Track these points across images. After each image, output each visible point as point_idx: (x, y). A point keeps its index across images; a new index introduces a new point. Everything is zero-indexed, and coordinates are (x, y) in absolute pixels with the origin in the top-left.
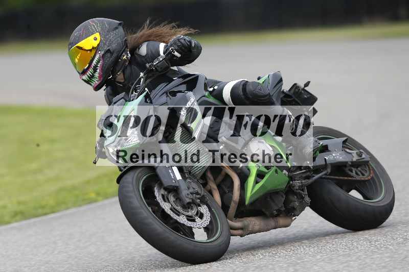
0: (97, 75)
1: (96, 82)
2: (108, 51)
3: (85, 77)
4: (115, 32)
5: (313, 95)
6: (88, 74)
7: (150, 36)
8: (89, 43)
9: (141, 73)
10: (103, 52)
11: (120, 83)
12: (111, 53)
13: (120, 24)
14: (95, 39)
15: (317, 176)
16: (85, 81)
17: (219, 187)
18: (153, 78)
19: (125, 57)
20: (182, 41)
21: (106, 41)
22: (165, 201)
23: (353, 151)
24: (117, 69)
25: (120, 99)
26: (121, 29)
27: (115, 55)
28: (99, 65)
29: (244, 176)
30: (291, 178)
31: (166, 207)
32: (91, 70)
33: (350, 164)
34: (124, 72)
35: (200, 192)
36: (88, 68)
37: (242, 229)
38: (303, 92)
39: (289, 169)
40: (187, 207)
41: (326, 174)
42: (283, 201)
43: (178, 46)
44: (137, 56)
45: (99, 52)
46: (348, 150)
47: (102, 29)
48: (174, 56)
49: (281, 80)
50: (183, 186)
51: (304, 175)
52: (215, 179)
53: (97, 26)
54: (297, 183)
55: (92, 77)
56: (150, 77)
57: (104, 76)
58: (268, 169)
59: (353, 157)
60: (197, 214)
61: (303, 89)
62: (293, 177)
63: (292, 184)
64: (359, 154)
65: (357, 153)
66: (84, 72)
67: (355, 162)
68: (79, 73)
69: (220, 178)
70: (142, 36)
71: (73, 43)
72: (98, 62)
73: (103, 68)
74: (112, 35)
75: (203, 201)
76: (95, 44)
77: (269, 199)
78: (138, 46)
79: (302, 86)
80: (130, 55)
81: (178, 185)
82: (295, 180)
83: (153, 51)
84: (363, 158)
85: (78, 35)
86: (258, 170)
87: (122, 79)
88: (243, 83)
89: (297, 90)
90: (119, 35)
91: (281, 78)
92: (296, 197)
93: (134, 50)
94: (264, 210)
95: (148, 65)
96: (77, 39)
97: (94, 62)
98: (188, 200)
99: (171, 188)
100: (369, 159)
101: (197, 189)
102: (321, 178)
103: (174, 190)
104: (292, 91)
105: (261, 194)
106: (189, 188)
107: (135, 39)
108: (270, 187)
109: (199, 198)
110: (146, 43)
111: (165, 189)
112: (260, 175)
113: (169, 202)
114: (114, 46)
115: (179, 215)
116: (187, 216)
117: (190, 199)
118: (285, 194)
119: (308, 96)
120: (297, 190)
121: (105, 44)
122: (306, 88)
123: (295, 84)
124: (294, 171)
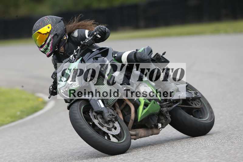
0: (49, 48)
1: (49, 52)
2: (56, 34)
3: (42, 49)
4: (59, 24)
5: (167, 60)
6: (44, 47)
7: (79, 26)
8: (45, 30)
9: (78, 47)
10: (53, 35)
11: (62, 53)
12: (57, 35)
13: (62, 19)
14: (49, 28)
15: (175, 106)
16: (42, 51)
17: (122, 111)
18: (85, 49)
19: (65, 38)
20: (102, 29)
21: (55, 29)
22: (95, 119)
23: (192, 92)
24: (61, 45)
25: (67, 62)
26: (62, 22)
27: (59, 37)
28: (50, 43)
29: (137, 105)
30: (162, 107)
31: (96, 122)
32: (46, 45)
33: (191, 99)
34: (64, 46)
35: (114, 114)
36: (44, 44)
37: (135, 135)
38: (162, 58)
39: (160, 102)
40: (108, 122)
41: (179, 104)
42: (157, 119)
43: (100, 32)
44: (72, 37)
45: (51, 35)
46: (189, 91)
47: (52, 22)
48: (97, 37)
49: (151, 51)
50: (105, 111)
51: (168, 105)
52: (120, 107)
53: (49, 20)
54: (165, 109)
55: (47, 49)
56: (83, 49)
57: (53, 49)
58: (150, 101)
59: (193, 95)
60: (113, 127)
61: (162, 56)
62: (162, 106)
63: (162, 110)
64: (195, 93)
65: (194, 93)
66: (42, 47)
67: (193, 97)
68: (38, 47)
69: (123, 106)
70: (74, 26)
71: (35, 30)
72: (50, 40)
73: (53, 44)
74: (58, 26)
75: (116, 119)
76: (49, 30)
77: (150, 119)
78: (73, 32)
79: (161, 55)
80: (68, 37)
81: (103, 110)
82: (163, 108)
83: (82, 35)
84: (198, 96)
85: (39, 26)
86: (145, 102)
87: (63, 51)
88: (134, 53)
89: (158, 57)
90: (62, 25)
91: (152, 50)
92: (163, 117)
93: (70, 34)
94: (146, 125)
95: (82, 42)
96: (38, 28)
97: (48, 41)
98: (109, 119)
99: (98, 112)
100: (201, 96)
101: (113, 113)
102: (177, 106)
103: (100, 113)
104: (155, 57)
105: (146, 116)
106: (108, 112)
107: (70, 28)
108: (151, 112)
109: (114, 118)
110: (77, 30)
111: (96, 112)
112: (146, 105)
113: (98, 119)
114: (59, 32)
115: (103, 127)
116: (107, 128)
117: (110, 118)
118: (158, 116)
119: (164, 60)
120: (164, 113)
121: (54, 30)
122: (163, 56)
123: (157, 54)
124: (163, 102)
